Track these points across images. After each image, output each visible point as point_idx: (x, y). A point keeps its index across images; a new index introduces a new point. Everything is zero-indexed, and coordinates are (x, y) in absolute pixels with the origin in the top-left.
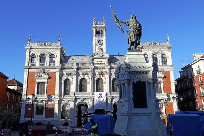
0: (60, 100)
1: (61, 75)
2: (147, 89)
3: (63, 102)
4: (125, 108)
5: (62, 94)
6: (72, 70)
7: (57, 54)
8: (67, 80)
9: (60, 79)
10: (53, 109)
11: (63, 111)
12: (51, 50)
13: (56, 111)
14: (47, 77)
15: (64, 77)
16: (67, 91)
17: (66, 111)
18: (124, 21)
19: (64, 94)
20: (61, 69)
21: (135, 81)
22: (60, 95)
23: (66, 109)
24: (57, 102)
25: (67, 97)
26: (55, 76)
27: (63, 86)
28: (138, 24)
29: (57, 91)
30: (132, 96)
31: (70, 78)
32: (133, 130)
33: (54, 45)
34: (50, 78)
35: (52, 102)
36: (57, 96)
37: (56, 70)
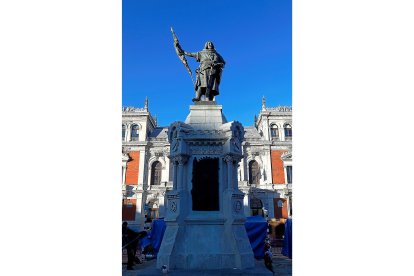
0: (145, 194)
1: (148, 156)
2: (221, 172)
3: (149, 197)
4: (174, 211)
5: (149, 184)
6: (164, 148)
7: (143, 125)
8: (156, 163)
9: (146, 162)
10: (134, 207)
11: (150, 210)
12: (134, 119)
13: (139, 209)
14: (127, 158)
15: (153, 159)
16: (155, 179)
17: (155, 210)
18: (193, 54)
19: (152, 183)
20: (148, 147)
21: (199, 158)
22: (145, 186)
23: (155, 207)
24: (140, 196)
25: (155, 188)
26: (139, 157)
27: (150, 171)
28: (216, 57)
29: (141, 180)
30: (190, 187)
31: (160, 159)
32: (186, 254)
33: (138, 111)
34: (130, 160)
35: (134, 197)
36: (141, 188)
37: (140, 148)
